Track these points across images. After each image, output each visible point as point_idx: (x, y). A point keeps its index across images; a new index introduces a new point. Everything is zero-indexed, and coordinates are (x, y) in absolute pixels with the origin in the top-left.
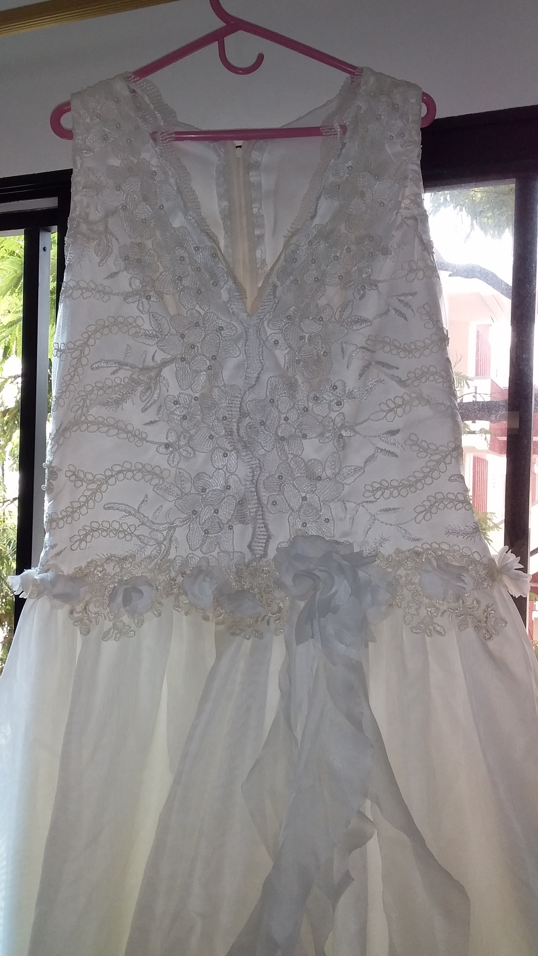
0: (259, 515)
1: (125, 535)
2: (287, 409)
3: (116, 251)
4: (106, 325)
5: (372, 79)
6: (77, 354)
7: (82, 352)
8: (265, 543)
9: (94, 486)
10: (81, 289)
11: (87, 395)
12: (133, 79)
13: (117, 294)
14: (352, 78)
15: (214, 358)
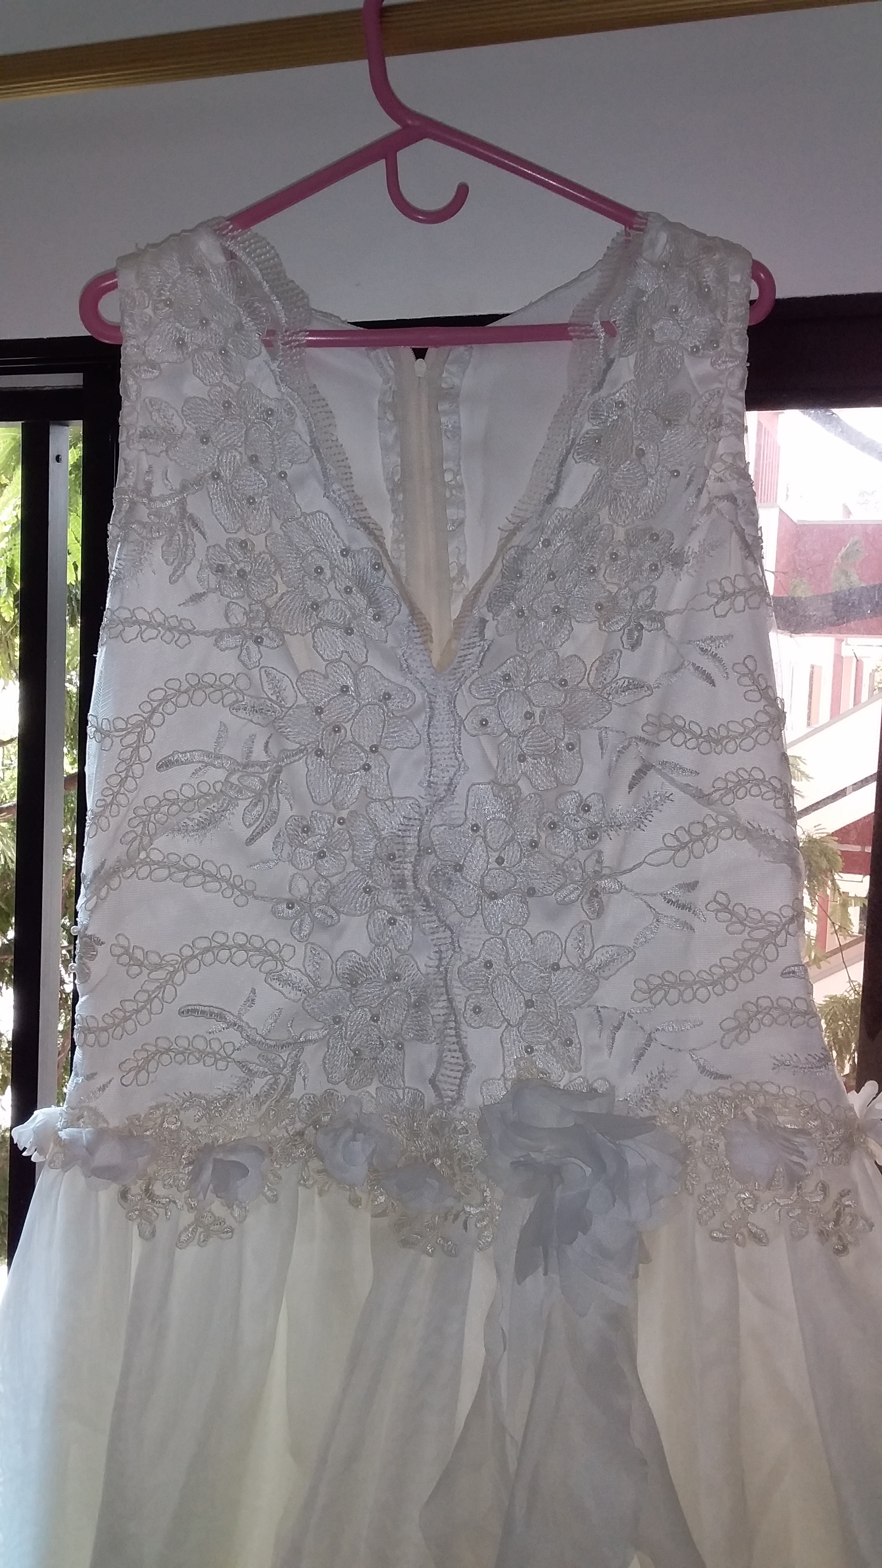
0: (451, 1028)
1: (216, 1062)
2: (501, 841)
3: (201, 554)
4: (183, 689)
5: (663, 237)
6: (131, 739)
7: (141, 735)
8: (461, 1079)
9: (160, 974)
10: (138, 622)
11: (149, 815)
12: (232, 231)
13: (204, 633)
14: (627, 234)
15: (374, 749)
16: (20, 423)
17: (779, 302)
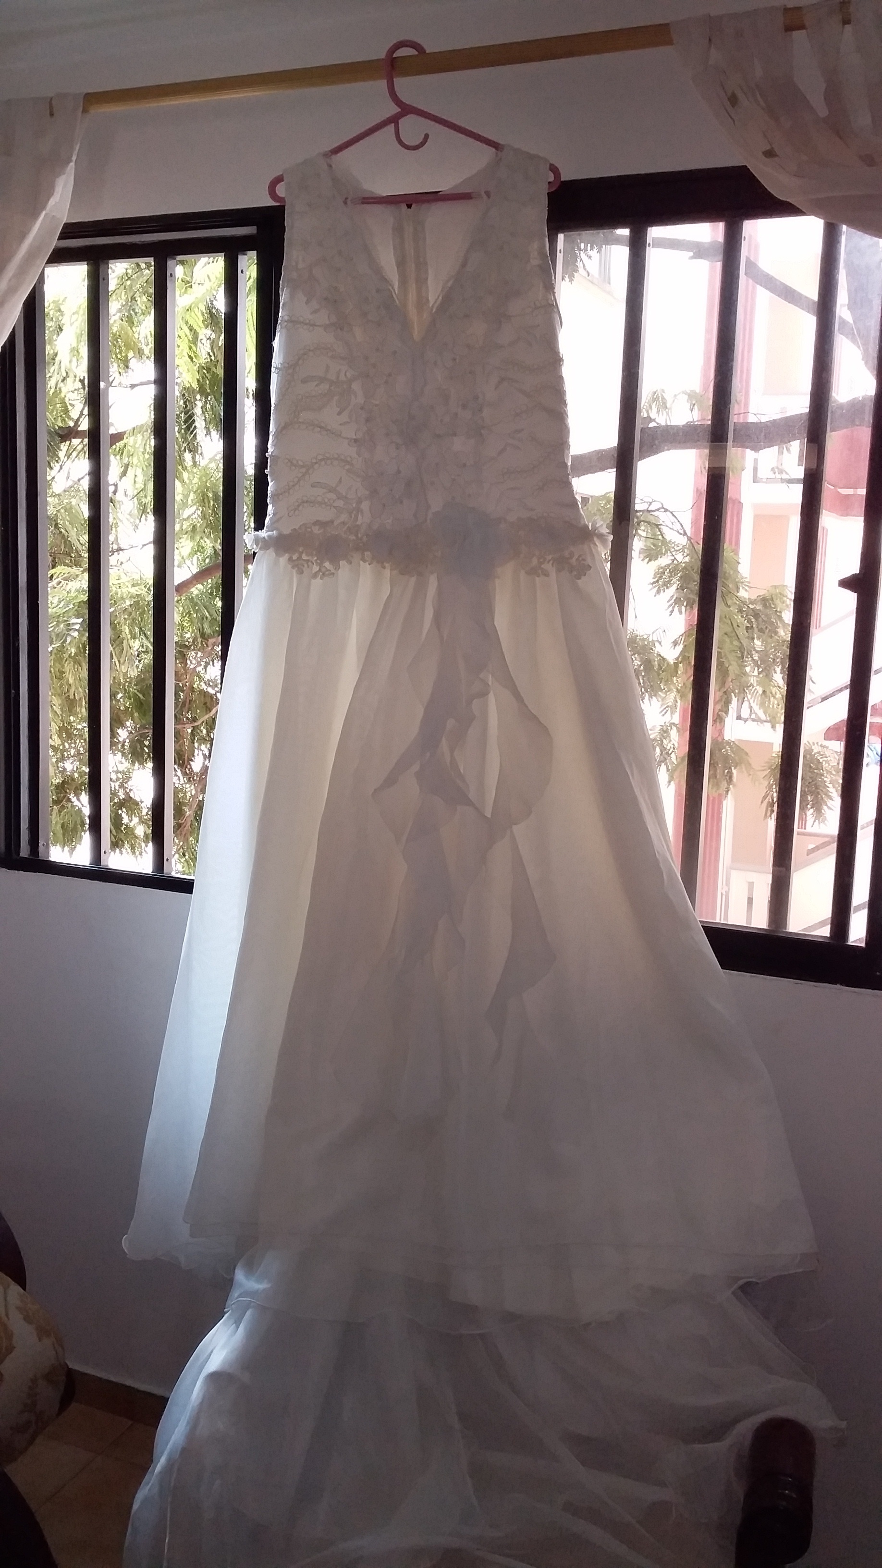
0: (422, 493)
1: (327, 506)
3: (318, 292)
4: (311, 350)
5: (512, 154)
6: (290, 371)
7: (294, 369)
9: (304, 470)
11: (298, 402)
12: (330, 156)
13: (319, 326)
14: (497, 152)
15: (390, 375)
16: (223, 254)
17: (562, 182)
